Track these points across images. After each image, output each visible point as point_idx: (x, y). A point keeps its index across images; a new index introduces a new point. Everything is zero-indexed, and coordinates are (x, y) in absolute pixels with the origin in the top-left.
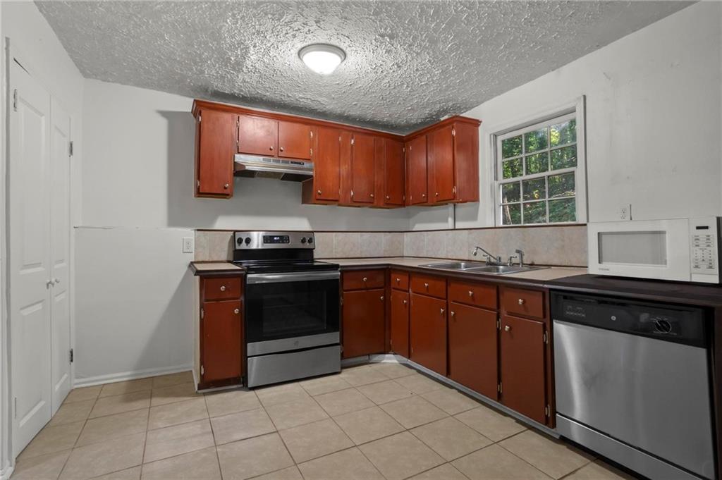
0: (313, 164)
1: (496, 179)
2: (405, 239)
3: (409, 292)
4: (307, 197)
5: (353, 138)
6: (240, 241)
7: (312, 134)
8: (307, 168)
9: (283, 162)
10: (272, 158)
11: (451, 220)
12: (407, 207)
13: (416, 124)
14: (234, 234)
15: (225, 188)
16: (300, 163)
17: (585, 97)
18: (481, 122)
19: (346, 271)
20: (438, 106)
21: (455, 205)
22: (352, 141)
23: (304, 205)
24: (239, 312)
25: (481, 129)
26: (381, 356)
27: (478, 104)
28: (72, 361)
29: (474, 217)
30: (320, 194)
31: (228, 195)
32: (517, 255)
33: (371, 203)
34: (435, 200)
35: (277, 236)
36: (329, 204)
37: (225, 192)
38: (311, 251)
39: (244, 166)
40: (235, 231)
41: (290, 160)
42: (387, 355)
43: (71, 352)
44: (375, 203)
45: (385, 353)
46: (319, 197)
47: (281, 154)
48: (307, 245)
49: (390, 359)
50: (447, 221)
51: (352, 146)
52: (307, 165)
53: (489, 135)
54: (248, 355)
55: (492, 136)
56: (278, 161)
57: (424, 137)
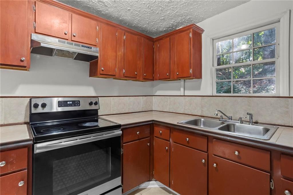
0: (98, 49)
1: (213, 66)
2: (154, 100)
3: (169, 141)
4: (93, 72)
5: (125, 35)
6: (36, 106)
7: (97, 28)
8: (94, 51)
9: (75, 45)
10: (66, 41)
11: (182, 89)
12: (155, 81)
13: (162, 32)
14: (31, 100)
15: (22, 61)
16: (89, 48)
17: (290, 11)
18: (204, 31)
19: (126, 129)
20: (180, 19)
21: (184, 80)
22: (125, 37)
23: (91, 78)
25: (203, 36)
26: (147, 183)
27: (203, 19)
29: (198, 88)
30: (103, 70)
31: (25, 67)
32: (248, 116)
33: (134, 78)
34: (176, 77)
35: (70, 101)
36: (109, 78)
37: (22, 64)
38: (96, 111)
39: (40, 43)
40: (31, 98)
41: (81, 44)
42: (151, 182)
44: (138, 78)
45: (150, 181)
46: (101, 73)
47: (73, 39)
48: (93, 107)
49: (153, 184)
50: (180, 90)
51: (124, 40)
52: (94, 49)
53: (210, 39)
55: (211, 39)
56: (72, 44)
57: (168, 38)
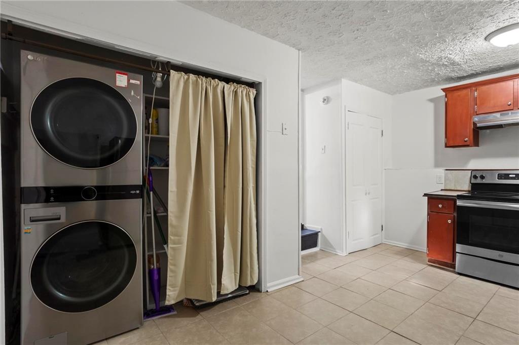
6: (475, 177)
15: (465, 141)
24: (452, 222)
28: (382, 230)
35: (513, 174)
37: (466, 144)
40: (472, 171)
43: (382, 226)
54: (457, 251)
56: (517, 113)
